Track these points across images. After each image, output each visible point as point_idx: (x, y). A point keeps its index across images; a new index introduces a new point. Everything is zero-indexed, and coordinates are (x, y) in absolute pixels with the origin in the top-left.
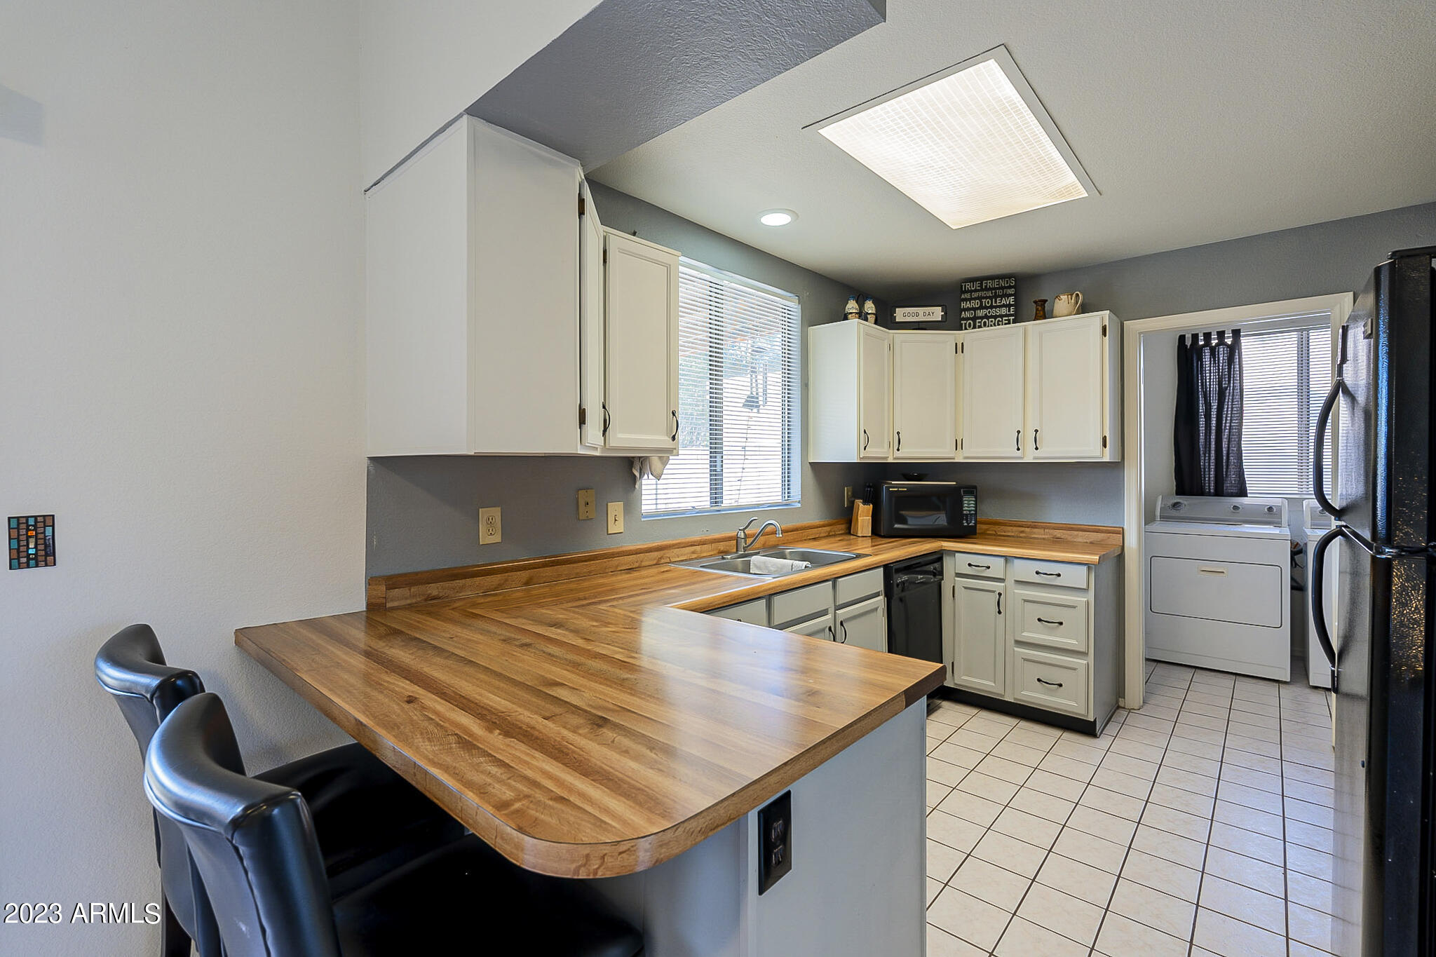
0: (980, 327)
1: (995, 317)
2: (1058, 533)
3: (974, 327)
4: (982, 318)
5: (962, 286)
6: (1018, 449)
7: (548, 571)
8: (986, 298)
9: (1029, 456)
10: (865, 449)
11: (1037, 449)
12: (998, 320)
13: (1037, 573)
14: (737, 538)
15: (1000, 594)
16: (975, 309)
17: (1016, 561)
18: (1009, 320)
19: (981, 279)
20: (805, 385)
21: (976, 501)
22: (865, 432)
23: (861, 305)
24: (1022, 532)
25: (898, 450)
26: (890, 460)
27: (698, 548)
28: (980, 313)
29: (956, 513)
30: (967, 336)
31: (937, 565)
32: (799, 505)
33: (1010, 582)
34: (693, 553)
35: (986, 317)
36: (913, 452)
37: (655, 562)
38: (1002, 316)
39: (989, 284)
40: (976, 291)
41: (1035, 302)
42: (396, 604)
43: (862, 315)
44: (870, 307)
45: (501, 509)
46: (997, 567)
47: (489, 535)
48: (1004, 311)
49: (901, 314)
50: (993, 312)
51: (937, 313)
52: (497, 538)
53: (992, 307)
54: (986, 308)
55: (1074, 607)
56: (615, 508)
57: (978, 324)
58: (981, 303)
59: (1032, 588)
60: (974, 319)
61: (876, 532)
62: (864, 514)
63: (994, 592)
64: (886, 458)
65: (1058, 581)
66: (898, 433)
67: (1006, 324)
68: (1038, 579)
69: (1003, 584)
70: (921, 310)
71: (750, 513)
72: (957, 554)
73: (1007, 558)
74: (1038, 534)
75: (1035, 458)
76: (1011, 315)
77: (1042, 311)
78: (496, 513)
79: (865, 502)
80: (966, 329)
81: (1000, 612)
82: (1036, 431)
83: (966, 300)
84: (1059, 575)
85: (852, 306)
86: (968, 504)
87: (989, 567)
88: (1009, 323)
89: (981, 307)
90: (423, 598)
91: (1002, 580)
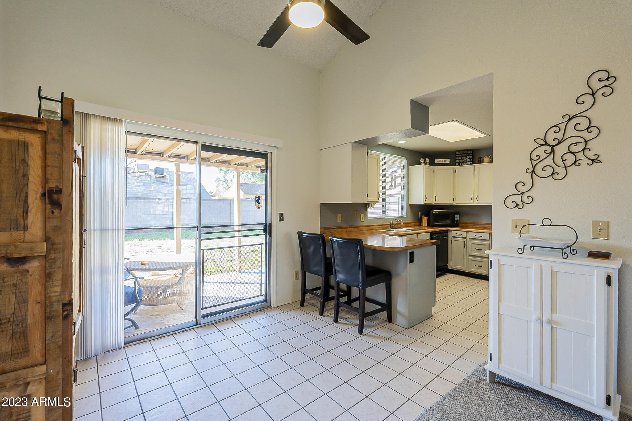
0: (461, 165)
1: (466, 162)
2: (485, 226)
3: (460, 165)
4: (462, 162)
5: (456, 153)
6: (472, 201)
7: (350, 229)
8: (463, 156)
9: (475, 203)
10: (425, 201)
11: (477, 201)
12: (466, 163)
13: (475, 236)
14: (390, 224)
15: (465, 242)
16: (460, 160)
17: (469, 233)
18: (470, 163)
19: (462, 151)
20: (408, 183)
21: (459, 216)
22: (426, 196)
23: (425, 160)
24: (474, 226)
25: (436, 201)
26: (433, 204)
27: (381, 226)
28: (462, 161)
29: (453, 220)
30: (457, 168)
31: (446, 234)
32: (406, 217)
33: (468, 238)
34: (380, 227)
35: (463, 162)
36: (441, 201)
37: (371, 229)
38: (468, 162)
39: (464, 152)
40: (460, 154)
41: (478, 158)
42: (325, 233)
43: (425, 163)
44: (427, 160)
45: (341, 215)
46: (464, 235)
47: (339, 220)
48: (469, 160)
49: (437, 161)
50: (466, 160)
51: (448, 161)
52: (340, 221)
53: (465, 159)
54: (464, 159)
55: (486, 245)
56: (362, 215)
57: (461, 164)
58: (462, 158)
59: (474, 240)
60: (460, 162)
61: (429, 225)
62: (425, 220)
63: (463, 241)
64: (432, 203)
65: (481, 238)
66: (436, 196)
67: (469, 164)
68: (475, 237)
69: (466, 239)
70: (443, 160)
71: (393, 219)
72: (453, 231)
73: (467, 232)
74: (479, 226)
75: (477, 204)
76: (471, 161)
77: (481, 161)
78: (340, 215)
79: (425, 216)
80: (457, 165)
81: (465, 247)
82: (477, 196)
83: (457, 157)
84: (481, 236)
85: (422, 160)
86: (457, 217)
87: (462, 235)
88: (470, 164)
89: (462, 159)
90: (329, 232)
91: (466, 238)
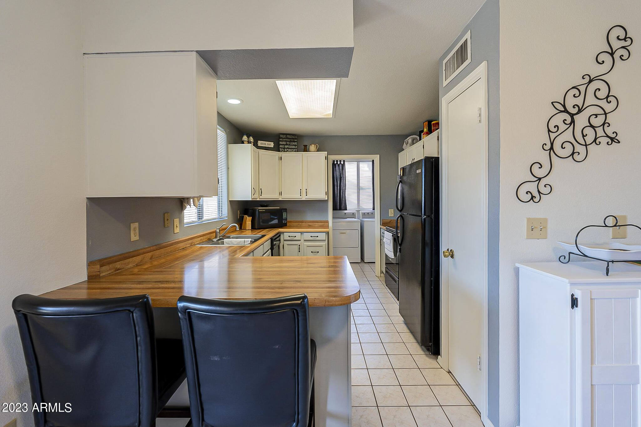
0: (286, 152)
1: (291, 149)
2: (310, 224)
3: (284, 152)
4: (287, 148)
5: (280, 136)
6: (301, 196)
7: (158, 252)
8: (288, 141)
9: (304, 198)
10: (254, 194)
11: (306, 195)
12: (292, 150)
13: (311, 237)
14: (216, 232)
15: (299, 245)
16: (284, 145)
17: (304, 233)
18: (295, 150)
19: (286, 134)
21: (287, 214)
22: (254, 188)
23: (248, 137)
24: (299, 224)
25: (261, 195)
26: (258, 199)
27: (202, 238)
28: (286, 147)
29: (280, 218)
30: (286, 155)
32: (227, 218)
33: (302, 241)
34: (201, 240)
35: (288, 148)
36: (266, 196)
37: (190, 246)
38: (293, 149)
39: (289, 136)
40: (284, 138)
41: (304, 145)
42: (104, 274)
43: (249, 142)
44: (252, 139)
45: (139, 223)
46: (298, 236)
47: (134, 237)
48: (294, 147)
49: (260, 143)
50: (290, 147)
51: (272, 145)
52: (137, 238)
53: (290, 145)
54: (288, 145)
55: (322, 246)
56: (177, 221)
57: (285, 151)
58: (286, 143)
59: (313, 242)
60: (284, 148)
61: (253, 228)
62: (248, 220)
63: (297, 245)
64: (257, 199)
65: (317, 239)
66: (261, 189)
67: (294, 152)
68: (311, 239)
69: (300, 242)
70: (267, 143)
71: (210, 223)
72: (284, 233)
73: (301, 233)
74: (304, 224)
75: (306, 199)
76: (296, 149)
77: (306, 149)
78: (136, 225)
79: (249, 216)
80: (281, 152)
81: (299, 252)
82: (306, 189)
83: (281, 141)
84: (318, 236)
85: (245, 138)
86: (284, 215)
87: (295, 236)
88: (295, 152)
89: (286, 145)
90: (114, 270)
91: (300, 240)
